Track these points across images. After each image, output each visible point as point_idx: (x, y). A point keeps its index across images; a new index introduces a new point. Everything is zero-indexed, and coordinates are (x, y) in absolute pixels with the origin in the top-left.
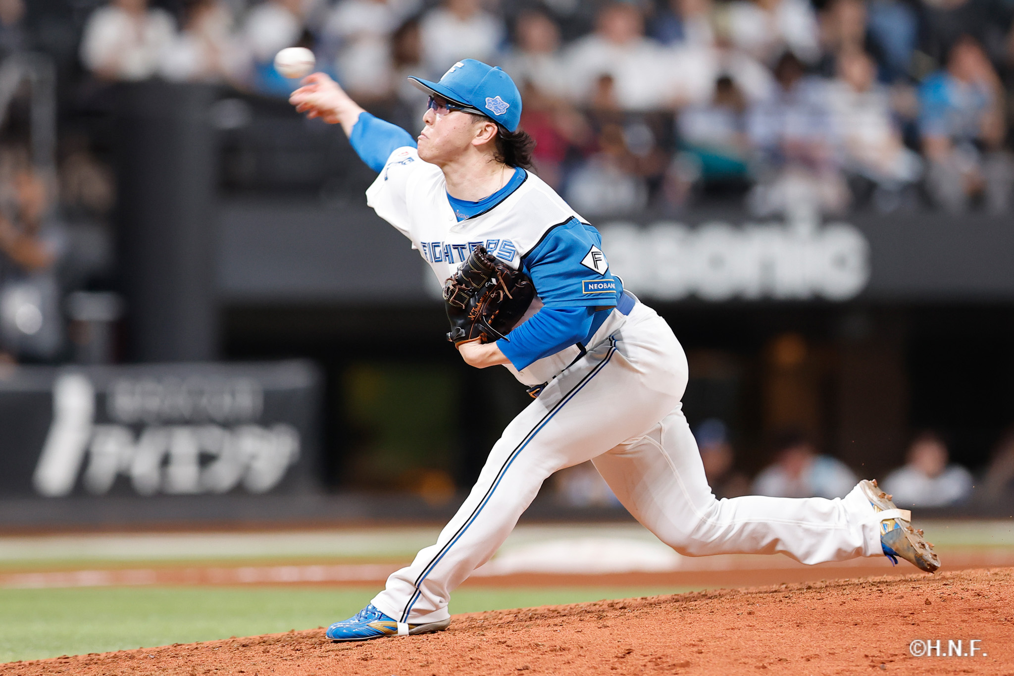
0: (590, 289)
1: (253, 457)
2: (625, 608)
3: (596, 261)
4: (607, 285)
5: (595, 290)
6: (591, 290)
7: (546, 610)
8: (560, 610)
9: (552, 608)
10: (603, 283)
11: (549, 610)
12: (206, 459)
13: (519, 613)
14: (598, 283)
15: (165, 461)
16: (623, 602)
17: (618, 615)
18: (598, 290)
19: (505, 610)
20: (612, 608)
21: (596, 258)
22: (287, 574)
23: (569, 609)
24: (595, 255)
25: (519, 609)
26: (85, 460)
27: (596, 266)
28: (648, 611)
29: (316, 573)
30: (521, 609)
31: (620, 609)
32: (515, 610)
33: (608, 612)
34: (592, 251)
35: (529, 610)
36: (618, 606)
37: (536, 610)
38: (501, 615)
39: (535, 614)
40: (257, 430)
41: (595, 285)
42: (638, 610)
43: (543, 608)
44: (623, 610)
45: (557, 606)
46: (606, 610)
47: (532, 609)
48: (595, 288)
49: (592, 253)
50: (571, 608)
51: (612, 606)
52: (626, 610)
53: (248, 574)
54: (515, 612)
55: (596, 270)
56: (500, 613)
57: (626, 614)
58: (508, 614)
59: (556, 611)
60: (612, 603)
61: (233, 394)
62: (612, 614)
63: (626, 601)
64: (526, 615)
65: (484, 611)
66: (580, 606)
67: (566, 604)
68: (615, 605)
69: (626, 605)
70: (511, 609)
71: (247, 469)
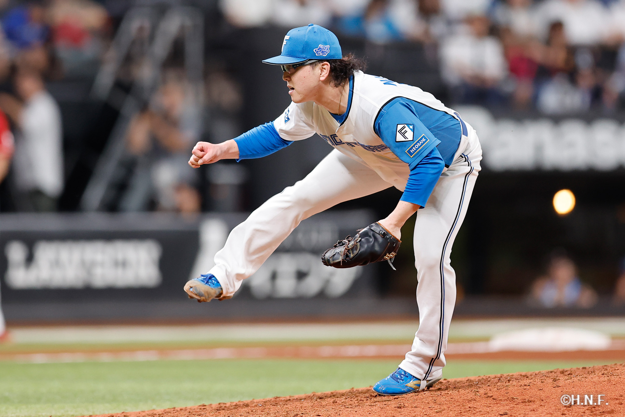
0: (412, 152)
1: (332, 274)
2: (572, 374)
3: (404, 135)
4: (420, 143)
5: (415, 151)
6: (414, 152)
7: (519, 375)
8: (528, 376)
9: (523, 374)
10: (416, 144)
11: (521, 375)
12: (301, 275)
13: (501, 377)
14: (414, 146)
16: (570, 370)
17: (567, 379)
18: (417, 149)
19: (492, 376)
20: (562, 374)
21: (403, 133)
22: (352, 351)
23: (534, 374)
24: (401, 131)
25: (501, 375)
27: (405, 137)
28: (587, 376)
29: (371, 350)
30: (503, 375)
31: (568, 375)
32: (499, 375)
33: (560, 377)
34: (398, 130)
35: (509, 375)
36: (567, 373)
37: (512, 375)
38: (489, 378)
39: (512, 378)
41: (413, 148)
42: (580, 376)
43: (518, 374)
44: (570, 376)
45: (527, 373)
46: (559, 375)
47: (510, 375)
48: (415, 150)
49: (399, 131)
50: (536, 374)
51: (562, 372)
52: (572, 376)
53: (326, 351)
54: (499, 377)
55: (407, 140)
56: (489, 377)
57: (572, 378)
58: (494, 378)
59: (526, 376)
60: (563, 371)
62: (563, 378)
63: (572, 370)
64: (506, 379)
65: (479, 376)
66: (542, 373)
67: (533, 372)
68: (564, 372)
69: (572, 373)
70: (496, 375)
71: (327, 282)
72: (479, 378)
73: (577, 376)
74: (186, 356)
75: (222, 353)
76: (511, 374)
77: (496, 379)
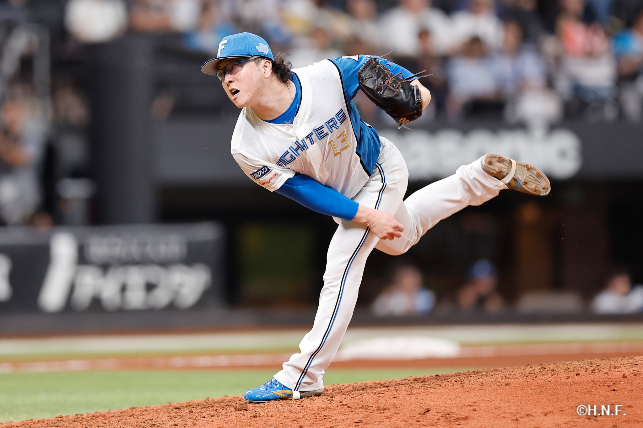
1: (181, 285)
7: (373, 384)
8: (383, 383)
9: (377, 382)
11: (375, 383)
12: (150, 287)
13: (355, 385)
15: (124, 289)
16: (423, 378)
17: (421, 386)
19: (346, 384)
20: (416, 382)
22: (204, 361)
23: (388, 382)
25: (355, 383)
26: (72, 289)
28: (440, 383)
29: (223, 360)
30: (357, 383)
32: (353, 384)
33: (414, 384)
35: (362, 383)
36: (420, 381)
37: (366, 384)
38: (343, 387)
39: (366, 386)
40: (184, 268)
42: (433, 383)
43: (371, 382)
44: (423, 383)
45: (381, 381)
46: (412, 383)
50: (390, 382)
51: (416, 380)
52: (425, 383)
53: (178, 361)
56: (343, 385)
57: (426, 386)
58: (348, 386)
59: (380, 384)
61: (167, 244)
62: (416, 386)
63: (425, 377)
64: (360, 387)
65: (333, 385)
66: (396, 381)
67: (386, 380)
68: (418, 380)
69: (425, 380)
70: (350, 383)
71: (177, 293)
72: (333, 387)
73: (430, 383)
74: (41, 368)
75: (75, 365)
76: (364, 383)
77: (350, 387)
